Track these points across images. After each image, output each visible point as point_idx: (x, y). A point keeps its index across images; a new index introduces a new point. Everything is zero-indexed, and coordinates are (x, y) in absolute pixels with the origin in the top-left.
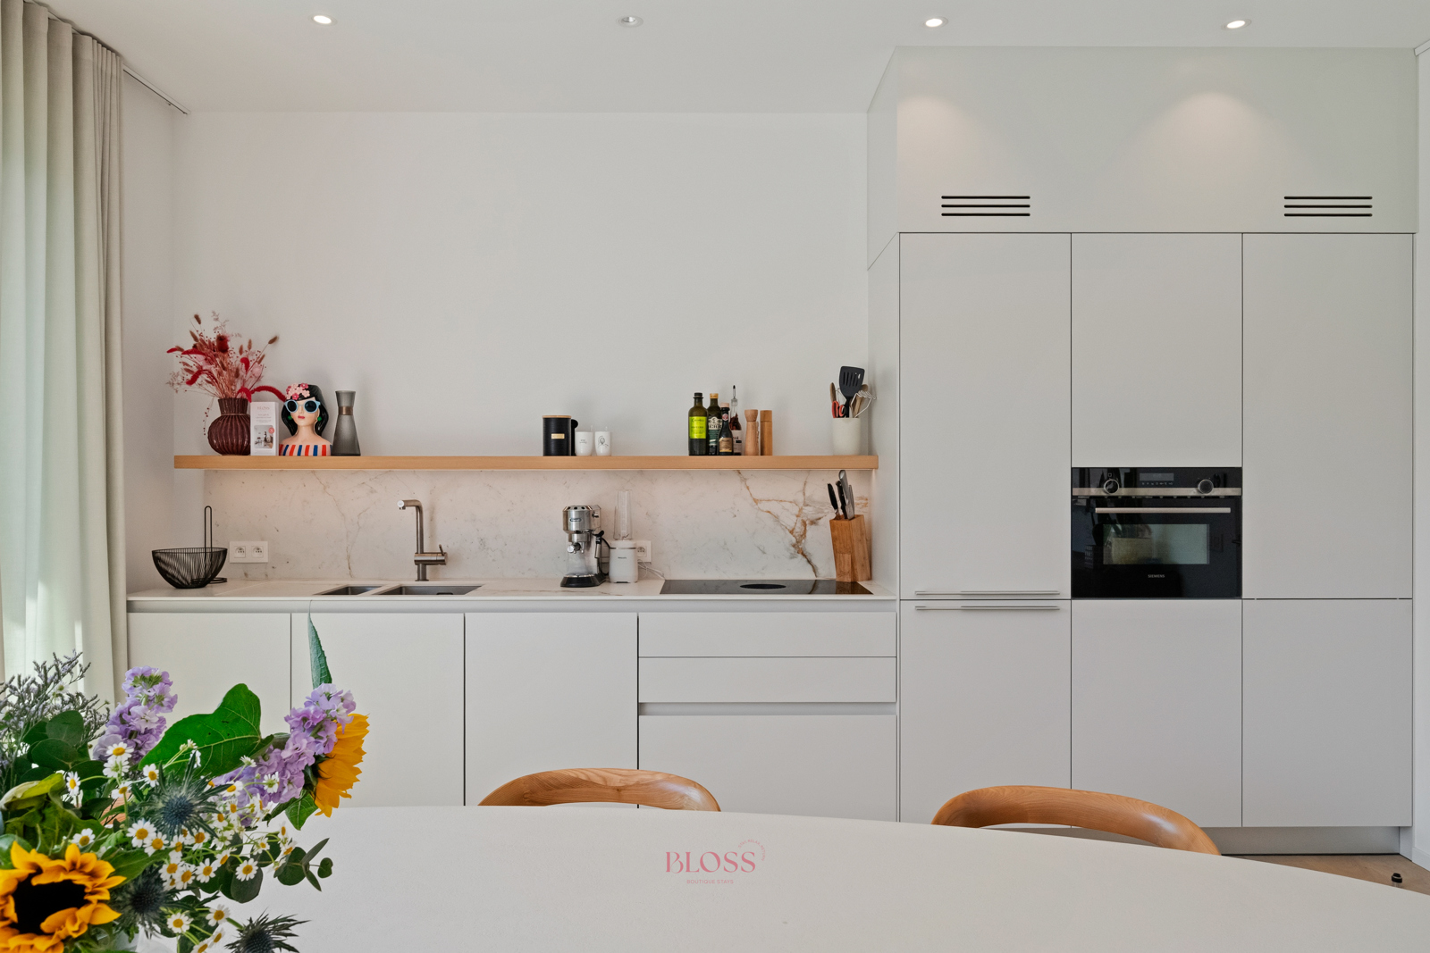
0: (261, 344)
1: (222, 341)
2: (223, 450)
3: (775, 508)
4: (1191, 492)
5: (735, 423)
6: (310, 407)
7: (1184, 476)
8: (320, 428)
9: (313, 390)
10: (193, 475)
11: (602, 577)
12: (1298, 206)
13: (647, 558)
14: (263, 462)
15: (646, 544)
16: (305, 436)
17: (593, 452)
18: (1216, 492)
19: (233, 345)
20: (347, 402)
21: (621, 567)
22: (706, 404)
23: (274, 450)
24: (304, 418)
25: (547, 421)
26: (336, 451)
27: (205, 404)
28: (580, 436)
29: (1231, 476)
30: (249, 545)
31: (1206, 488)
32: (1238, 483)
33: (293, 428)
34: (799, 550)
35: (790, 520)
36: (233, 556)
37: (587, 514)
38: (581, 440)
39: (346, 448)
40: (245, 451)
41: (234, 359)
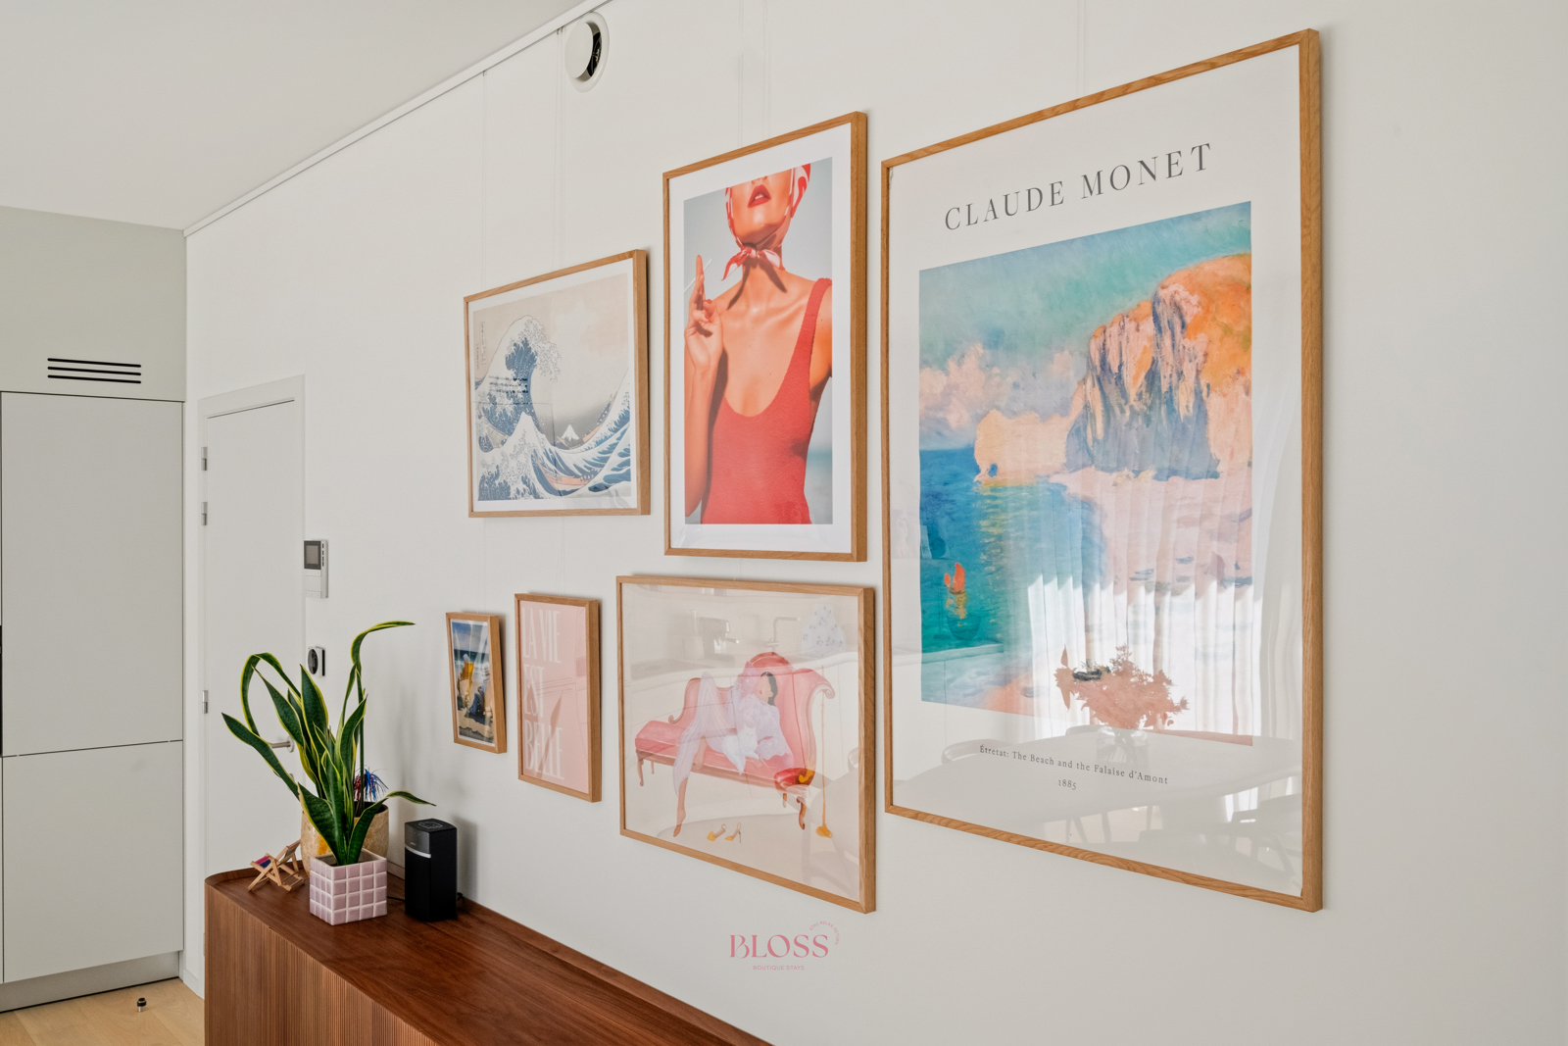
12: (63, 368)
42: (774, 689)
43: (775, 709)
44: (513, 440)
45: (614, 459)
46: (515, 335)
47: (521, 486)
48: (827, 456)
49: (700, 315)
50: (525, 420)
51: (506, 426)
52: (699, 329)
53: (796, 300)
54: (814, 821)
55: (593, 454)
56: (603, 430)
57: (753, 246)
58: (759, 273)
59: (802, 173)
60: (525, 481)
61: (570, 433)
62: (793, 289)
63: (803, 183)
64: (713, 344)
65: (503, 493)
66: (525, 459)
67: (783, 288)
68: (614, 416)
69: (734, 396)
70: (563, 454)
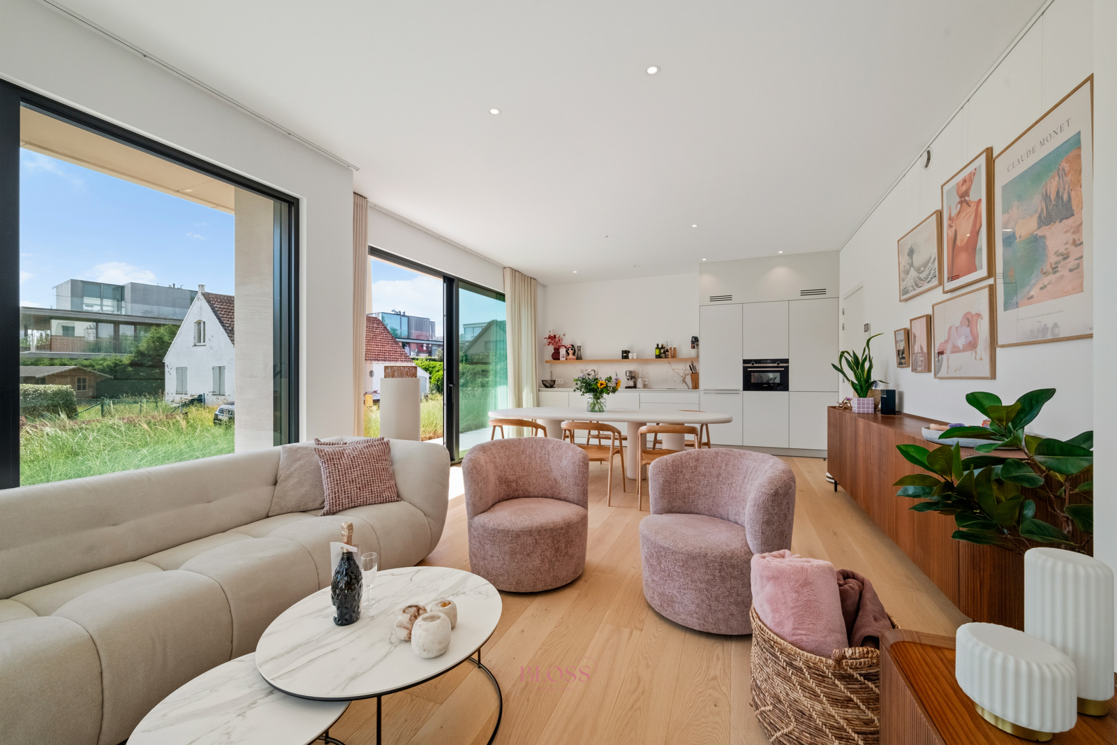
0: (562, 336)
1: (555, 336)
2: (554, 359)
3: (677, 371)
4: (776, 365)
5: (667, 351)
6: (572, 349)
7: (774, 361)
8: (574, 354)
9: (573, 346)
10: (548, 364)
11: (635, 387)
12: (804, 293)
13: (646, 383)
14: (563, 361)
15: (646, 380)
16: (571, 356)
17: (633, 358)
18: (781, 365)
19: (557, 337)
20: (579, 348)
21: (639, 384)
22: (660, 346)
23: (564, 359)
24: (571, 352)
25: (623, 351)
26: (577, 359)
27: (551, 349)
28: (630, 354)
29: (787, 361)
30: (559, 380)
31: (778, 364)
32: (788, 363)
33: (568, 354)
34: (684, 381)
35: (682, 374)
36: (556, 382)
37: (631, 372)
38: (630, 355)
39: (579, 358)
40: (559, 359)
41: (557, 340)
42: (969, 322)
43: (969, 328)
44: (909, 276)
45: (933, 272)
46: (909, 247)
47: (911, 288)
48: (981, 249)
49: (951, 222)
50: (912, 269)
51: (907, 273)
52: (950, 226)
53: (973, 207)
54: (978, 357)
55: (928, 272)
56: (930, 264)
57: (962, 197)
58: (964, 204)
59: (974, 171)
60: (912, 286)
61: (922, 269)
62: (972, 205)
63: (974, 174)
64: (953, 229)
65: (907, 292)
66: (912, 281)
67: (970, 206)
68: (932, 260)
69: (958, 242)
70: (921, 275)
